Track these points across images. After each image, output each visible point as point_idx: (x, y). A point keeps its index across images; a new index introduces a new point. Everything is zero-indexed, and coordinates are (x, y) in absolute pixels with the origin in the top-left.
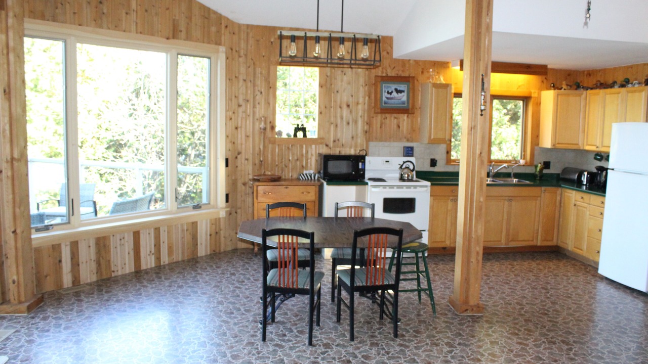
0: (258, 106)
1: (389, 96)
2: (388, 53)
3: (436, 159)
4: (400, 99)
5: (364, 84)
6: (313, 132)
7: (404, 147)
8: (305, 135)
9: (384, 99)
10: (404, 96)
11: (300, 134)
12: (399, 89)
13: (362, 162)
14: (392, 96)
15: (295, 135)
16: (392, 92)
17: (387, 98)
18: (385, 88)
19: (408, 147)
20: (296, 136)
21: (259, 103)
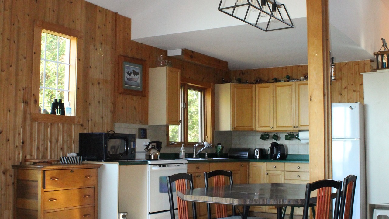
0: (20, 73)
1: (129, 77)
2: (128, 34)
3: (160, 141)
4: (136, 81)
5: (110, 63)
6: (70, 109)
7: (139, 129)
8: (63, 112)
9: (126, 79)
10: (139, 78)
11: (58, 112)
12: (135, 71)
13: (133, 141)
14: (131, 77)
15: (53, 112)
16: (131, 73)
17: (127, 78)
18: (126, 69)
19: (142, 129)
20: (55, 113)
21: (21, 70)
